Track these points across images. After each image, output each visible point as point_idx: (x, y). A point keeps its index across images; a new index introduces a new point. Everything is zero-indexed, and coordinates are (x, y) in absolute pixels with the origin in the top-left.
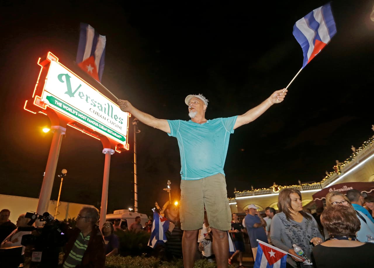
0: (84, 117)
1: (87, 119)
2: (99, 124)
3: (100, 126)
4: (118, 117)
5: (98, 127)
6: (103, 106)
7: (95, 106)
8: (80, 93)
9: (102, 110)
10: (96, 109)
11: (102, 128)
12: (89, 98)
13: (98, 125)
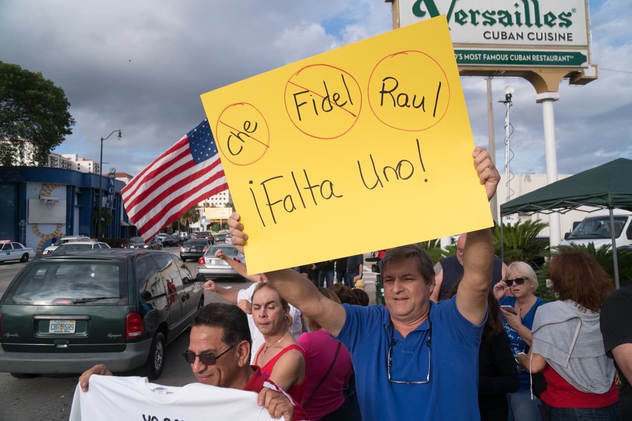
0: (476, 57)
1: (482, 57)
2: (509, 53)
3: (513, 58)
4: (557, 16)
5: (509, 62)
6: (512, 13)
7: (493, 22)
8: (457, 15)
9: (510, 23)
10: (498, 28)
11: (520, 58)
12: (477, 14)
13: (509, 57)
